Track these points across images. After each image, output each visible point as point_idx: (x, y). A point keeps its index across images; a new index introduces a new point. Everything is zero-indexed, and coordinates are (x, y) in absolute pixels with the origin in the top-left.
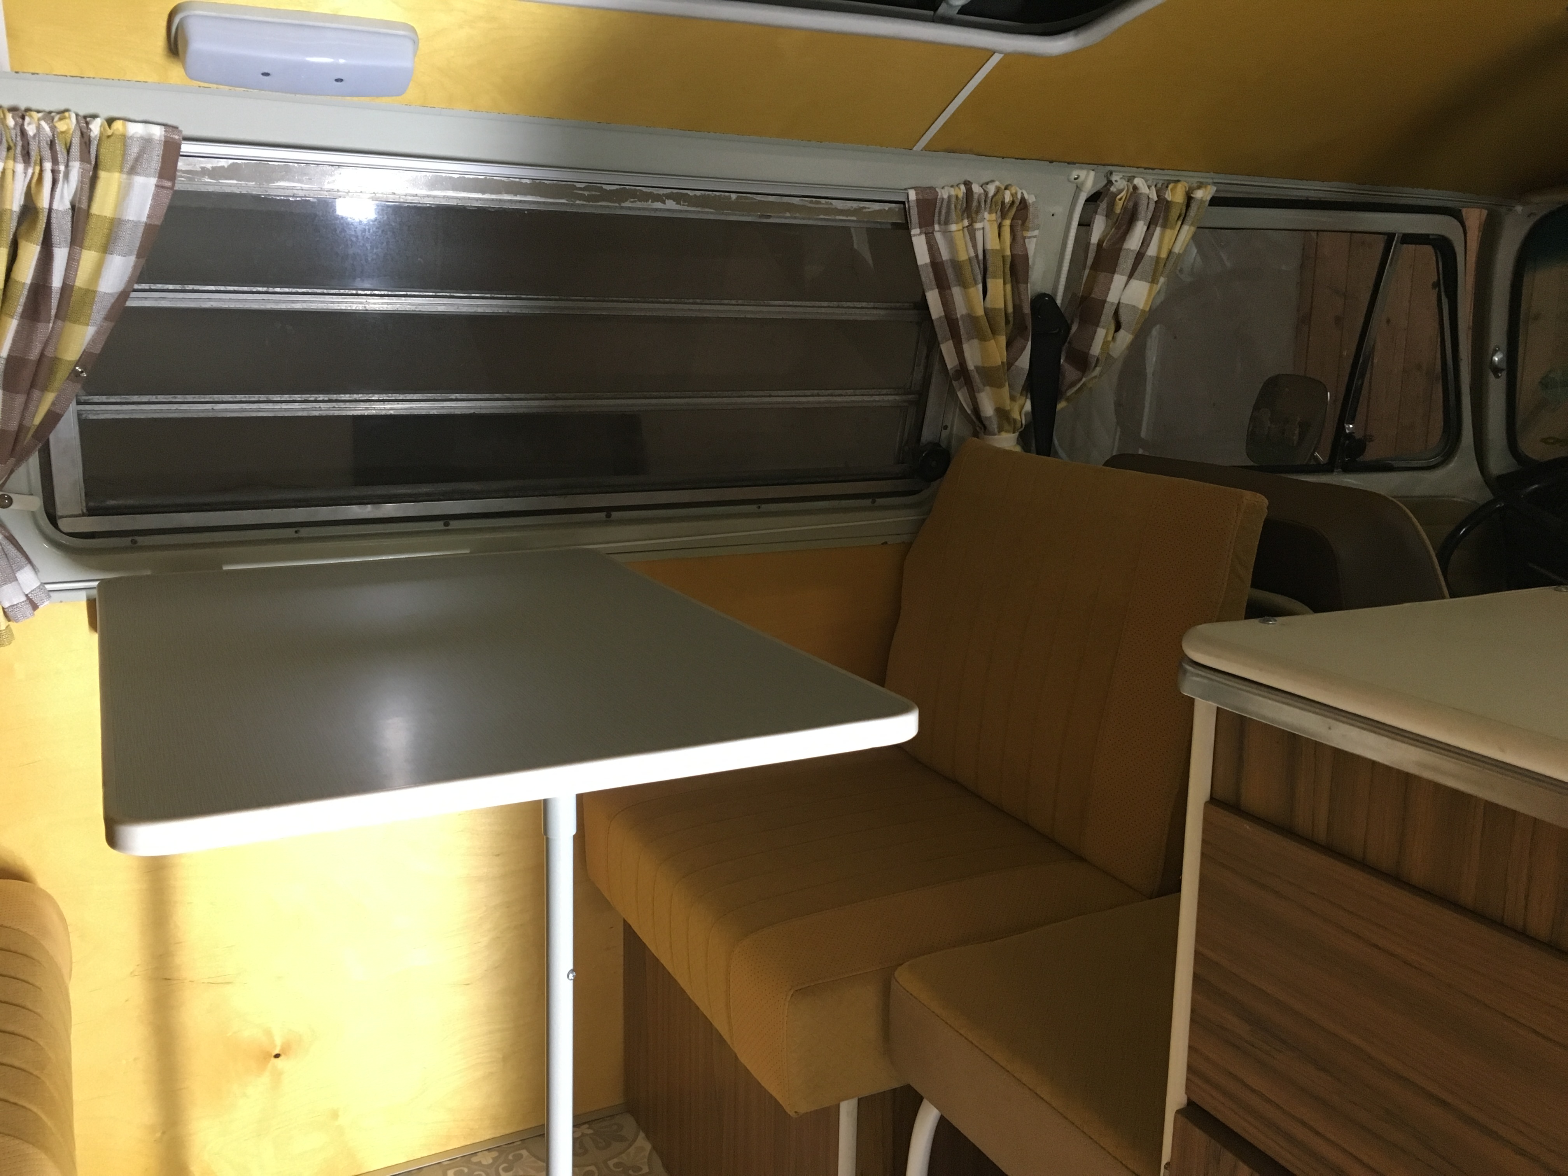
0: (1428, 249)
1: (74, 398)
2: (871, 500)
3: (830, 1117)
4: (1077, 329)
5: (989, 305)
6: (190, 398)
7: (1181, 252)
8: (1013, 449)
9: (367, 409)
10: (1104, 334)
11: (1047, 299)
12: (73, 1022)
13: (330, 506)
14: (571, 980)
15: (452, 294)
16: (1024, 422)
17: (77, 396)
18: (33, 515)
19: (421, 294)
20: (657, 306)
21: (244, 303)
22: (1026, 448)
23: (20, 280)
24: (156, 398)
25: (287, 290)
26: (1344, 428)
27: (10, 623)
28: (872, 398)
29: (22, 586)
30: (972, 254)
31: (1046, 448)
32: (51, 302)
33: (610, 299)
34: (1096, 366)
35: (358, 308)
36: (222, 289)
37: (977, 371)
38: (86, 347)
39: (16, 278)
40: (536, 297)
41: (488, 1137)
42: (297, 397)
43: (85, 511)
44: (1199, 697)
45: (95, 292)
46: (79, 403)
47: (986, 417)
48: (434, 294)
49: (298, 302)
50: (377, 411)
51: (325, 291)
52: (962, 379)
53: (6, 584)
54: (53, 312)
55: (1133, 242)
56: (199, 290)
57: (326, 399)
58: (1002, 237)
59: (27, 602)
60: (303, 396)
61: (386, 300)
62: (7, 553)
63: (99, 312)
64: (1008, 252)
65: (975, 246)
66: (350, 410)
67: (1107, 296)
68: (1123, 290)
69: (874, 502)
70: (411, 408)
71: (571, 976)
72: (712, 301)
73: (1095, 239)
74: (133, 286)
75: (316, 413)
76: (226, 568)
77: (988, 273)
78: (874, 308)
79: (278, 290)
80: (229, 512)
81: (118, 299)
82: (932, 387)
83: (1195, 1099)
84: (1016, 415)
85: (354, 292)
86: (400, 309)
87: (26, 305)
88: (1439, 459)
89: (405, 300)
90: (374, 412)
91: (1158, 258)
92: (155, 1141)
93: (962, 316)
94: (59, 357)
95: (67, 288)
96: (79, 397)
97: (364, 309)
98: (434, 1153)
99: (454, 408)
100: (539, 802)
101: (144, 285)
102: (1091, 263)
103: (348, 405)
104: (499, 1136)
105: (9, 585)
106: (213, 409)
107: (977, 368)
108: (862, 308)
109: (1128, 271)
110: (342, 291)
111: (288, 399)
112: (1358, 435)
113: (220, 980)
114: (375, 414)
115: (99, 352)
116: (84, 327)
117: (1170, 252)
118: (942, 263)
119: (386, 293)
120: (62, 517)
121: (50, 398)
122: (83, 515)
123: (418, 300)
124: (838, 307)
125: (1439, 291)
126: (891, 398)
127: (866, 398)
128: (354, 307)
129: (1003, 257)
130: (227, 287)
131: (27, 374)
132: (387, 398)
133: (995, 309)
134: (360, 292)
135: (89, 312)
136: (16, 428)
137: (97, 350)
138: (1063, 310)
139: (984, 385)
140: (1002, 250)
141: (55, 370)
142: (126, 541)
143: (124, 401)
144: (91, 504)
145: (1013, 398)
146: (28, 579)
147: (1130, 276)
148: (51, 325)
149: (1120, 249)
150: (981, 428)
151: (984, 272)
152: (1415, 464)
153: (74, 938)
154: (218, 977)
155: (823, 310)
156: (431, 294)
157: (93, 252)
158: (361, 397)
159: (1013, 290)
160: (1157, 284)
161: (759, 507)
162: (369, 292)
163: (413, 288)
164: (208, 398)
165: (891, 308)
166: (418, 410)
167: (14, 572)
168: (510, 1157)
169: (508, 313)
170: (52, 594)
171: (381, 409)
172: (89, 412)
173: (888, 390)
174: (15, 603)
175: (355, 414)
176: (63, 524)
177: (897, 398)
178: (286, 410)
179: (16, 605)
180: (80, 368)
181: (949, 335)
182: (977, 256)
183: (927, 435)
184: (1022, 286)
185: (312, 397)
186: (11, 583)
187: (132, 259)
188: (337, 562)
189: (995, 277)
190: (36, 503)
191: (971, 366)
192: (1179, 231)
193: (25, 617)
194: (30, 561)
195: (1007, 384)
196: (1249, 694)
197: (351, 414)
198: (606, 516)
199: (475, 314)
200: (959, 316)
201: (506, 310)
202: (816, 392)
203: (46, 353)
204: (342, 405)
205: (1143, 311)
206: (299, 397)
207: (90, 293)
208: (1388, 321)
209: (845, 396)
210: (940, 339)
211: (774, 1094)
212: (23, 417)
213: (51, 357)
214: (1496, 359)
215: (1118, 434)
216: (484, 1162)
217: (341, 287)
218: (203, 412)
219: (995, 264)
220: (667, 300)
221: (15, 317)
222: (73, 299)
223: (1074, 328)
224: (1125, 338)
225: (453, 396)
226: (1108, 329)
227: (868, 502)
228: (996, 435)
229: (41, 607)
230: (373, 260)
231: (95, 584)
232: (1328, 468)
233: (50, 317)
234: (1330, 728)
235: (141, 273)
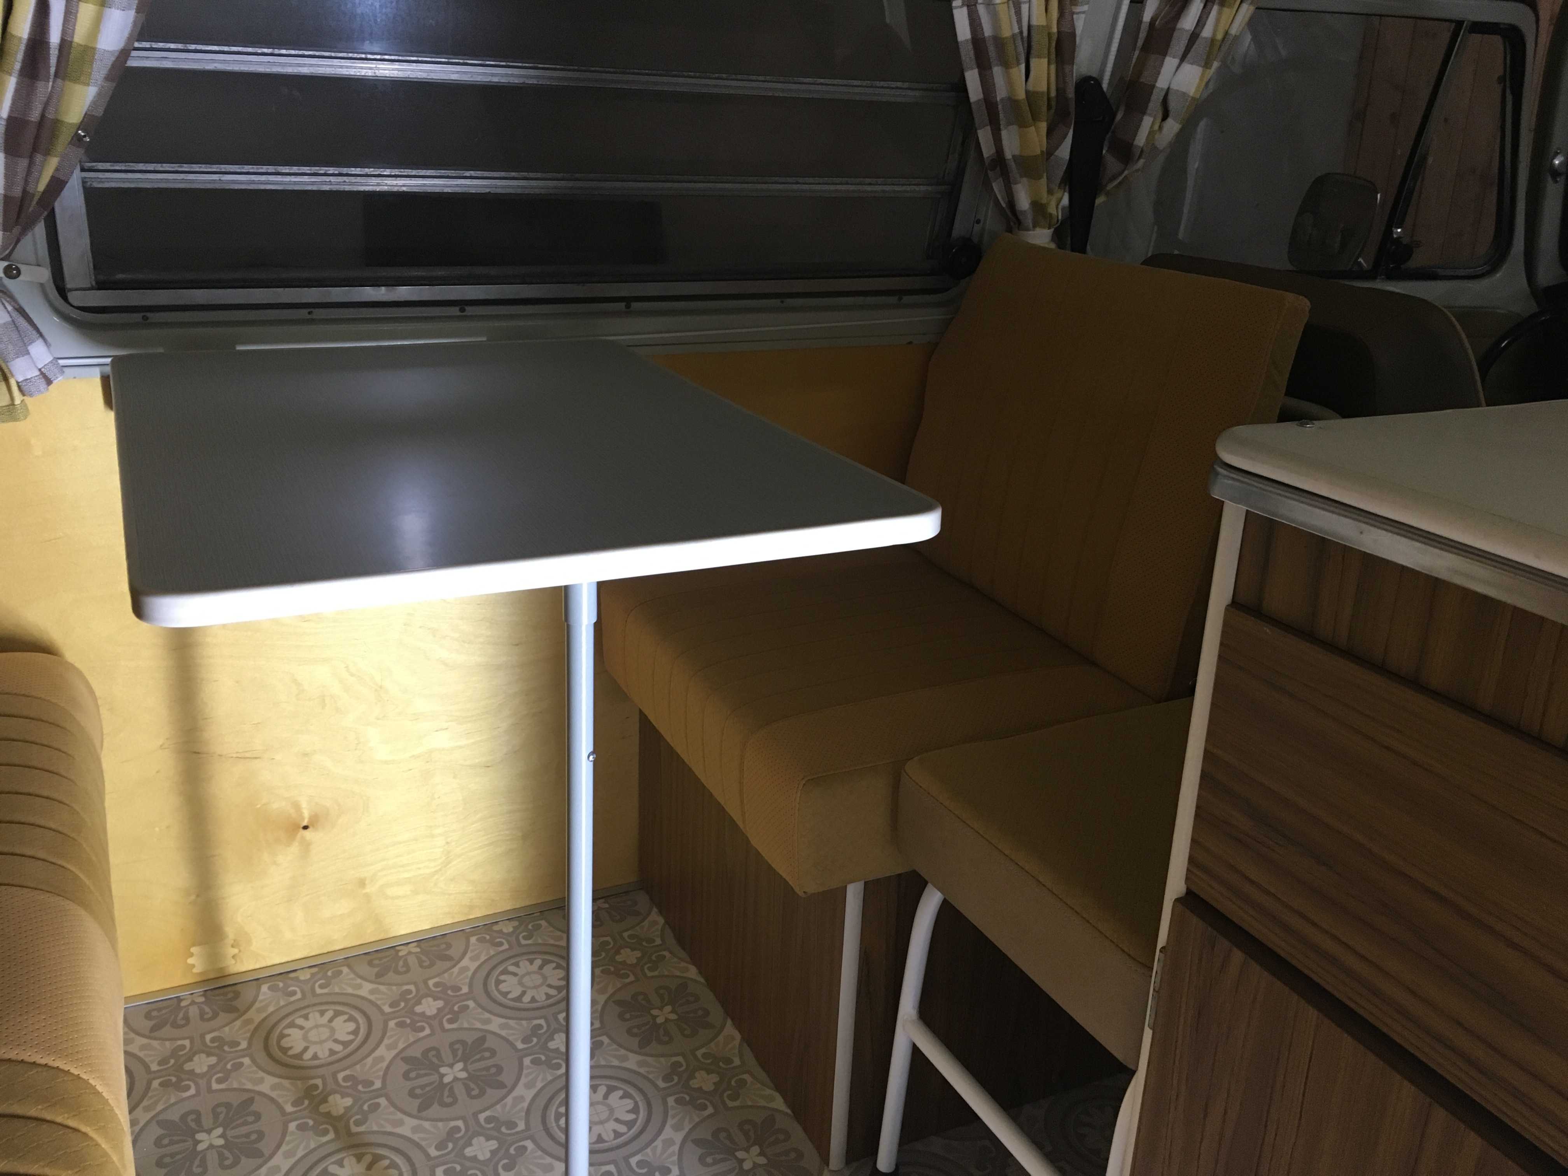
0: (1497, 40)
1: (77, 164)
2: (897, 297)
3: (837, 898)
4: (1122, 118)
5: (1031, 87)
6: (196, 167)
7: (1238, 34)
8: (1046, 246)
9: (378, 185)
10: (1151, 122)
11: (1092, 82)
12: (107, 791)
13: (343, 287)
14: (591, 761)
15: (465, 61)
16: (1060, 218)
17: (80, 162)
18: (42, 286)
19: (433, 60)
20: (681, 80)
21: (250, 66)
22: (1061, 245)
23: (16, 34)
24: (162, 167)
25: (293, 52)
26: (1391, 233)
27: (25, 398)
28: (904, 188)
29: (35, 360)
30: (1017, 30)
31: (1080, 247)
32: (50, 59)
33: (632, 71)
34: (1140, 157)
35: (367, 74)
36: (225, 50)
37: (1015, 161)
38: (88, 110)
39: (12, 32)
40: (553, 66)
41: (509, 908)
42: (306, 169)
43: (94, 283)
44: (1228, 500)
45: (94, 49)
46: (83, 170)
47: (1021, 211)
48: (447, 60)
49: (304, 65)
50: (389, 187)
51: (333, 54)
52: (998, 169)
53: (18, 357)
54: (53, 70)
55: (1188, 22)
56: (201, 50)
57: (336, 172)
58: (1048, 14)
59: (41, 376)
60: (313, 168)
61: (396, 66)
62: (17, 325)
63: (100, 70)
64: (1055, 30)
65: (1019, 21)
66: (361, 185)
67: (1156, 81)
68: (1174, 74)
69: (900, 299)
70: (424, 185)
71: (591, 758)
72: (739, 77)
73: (1147, 17)
74: (133, 43)
75: (326, 188)
76: (240, 348)
77: (1032, 52)
78: (909, 89)
79: (284, 52)
80: (240, 290)
81: (118, 58)
82: (967, 178)
83: (1194, 889)
84: (1052, 210)
85: (363, 56)
86: (411, 76)
87: (24, 62)
88: (1487, 268)
89: (416, 66)
90: (386, 187)
91: (1213, 40)
92: (190, 903)
93: (1002, 100)
94: (59, 118)
95: (65, 44)
96: (82, 164)
97: (373, 75)
98: (456, 921)
99: (469, 186)
100: (560, 587)
101: (145, 43)
102: (1142, 44)
103: (359, 179)
104: (518, 907)
105: (22, 358)
106: (220, 180)
107: (1013, 156)
108: (897, 88)
109: (1180, 53)
110: (350, 55)
111: (297, 171)
112: (1406, 241)
113: (248, 755)
114: (387, 190)
115: (101, 115)
116: (86, 88)
117: (1227, 33)
118: (984, 39)
119: (396, 58)
120: (71, 290)
121: (53, 163)
122: (92, 288)
123: (430, 67)
124: (872, 87)
125: (1505, 86)
126: (923, 188)
127: (896, 188)
128: (363, 73)
129: (1049, 34)
130: (231, 47)
131: (29, 135)
132: (400, 174)
133: (1037, 93)
134: (369, 56)
135: (89, 71)
136: (20, 194)
137: (99, 112)
138: (1108, 96)
139: (1021, 177)
140: (1048, 27)
141: (57, 133)
142: (137, 317)
143: (129, 169)
144: (101, 277)
145: (1050, 192)
146: (40, 354)
147: (1182, 60)
148: (51, 83)
149: (1173, 29)
150: (1015, 224)
151: (1028, 51)
152: (1462, 272)
153: (104, 712)
154: (246, 752)
155: (857, 90)
156: (443, 60)
157: (91, 5)
158: (373, 171)
159: (1057, 70)
160: (1210, 69)
161: (782, 302)
162: (379, 57)
163: (423, 53)
164: (215, 168)
165: (925, 90)
166: (431, 188)
167: (25, 345)
168: (530, 927)
169: (524, 83)
170: (65, 369)
171: (393, 186)
172: (93, 180)
173: (919, 180)
174: (29, 377)
175: (367, 190)
176: (73, 297)
177: (930, 188)
178: (295, 183)
179: (29, 379)
180: (83, 132)
181: (987, 121)
182: (1021, 33)
183: (959, 229)
184: (1067, 68)
185: (322, 170)
186: (23, 356)
187: (132, 14)
188: (351, 345)
189: (1039, 57)
190: (45, 274)
191: (1008, 155)
192: (1237, 11)
193: (40, 392)
194: (41, 335)
195: (1045, 175)
196: (1280, 498)
197: (362, 190)
198: (626, 306)
199: (489, 84)
200: (998, 99)
201: (521, 80)
202: (845, 180)
203: (47, 115)
204: (353, 179)
205: (1193, 98)
206: (308, 170)
207: (89, 51)
208: (1446, 120)
209: (874, 185)
210: (977, 125)
211: (784, 875)
212: (26, 181)
213: (52, 119)
214: (1557, 162)
215: (1155, 235)
216: (505, 931)
217: (349, 50)
218: (210, 183)
219: (1040, 42)
220: (692, 74)
221: (13, 74)
222: (72, 56)
223: (1119, 116)
224: (1172, 127)
225: (468, 174)
226: (1155, 118)
227: (893, 299)
228: (1030, 230)
229: (55, 382)
230: (381, 21)
231: (109, 360)
232: (1371, 275)
233: (50, 75)
234: (1361, 533)
235: (142, 28)
